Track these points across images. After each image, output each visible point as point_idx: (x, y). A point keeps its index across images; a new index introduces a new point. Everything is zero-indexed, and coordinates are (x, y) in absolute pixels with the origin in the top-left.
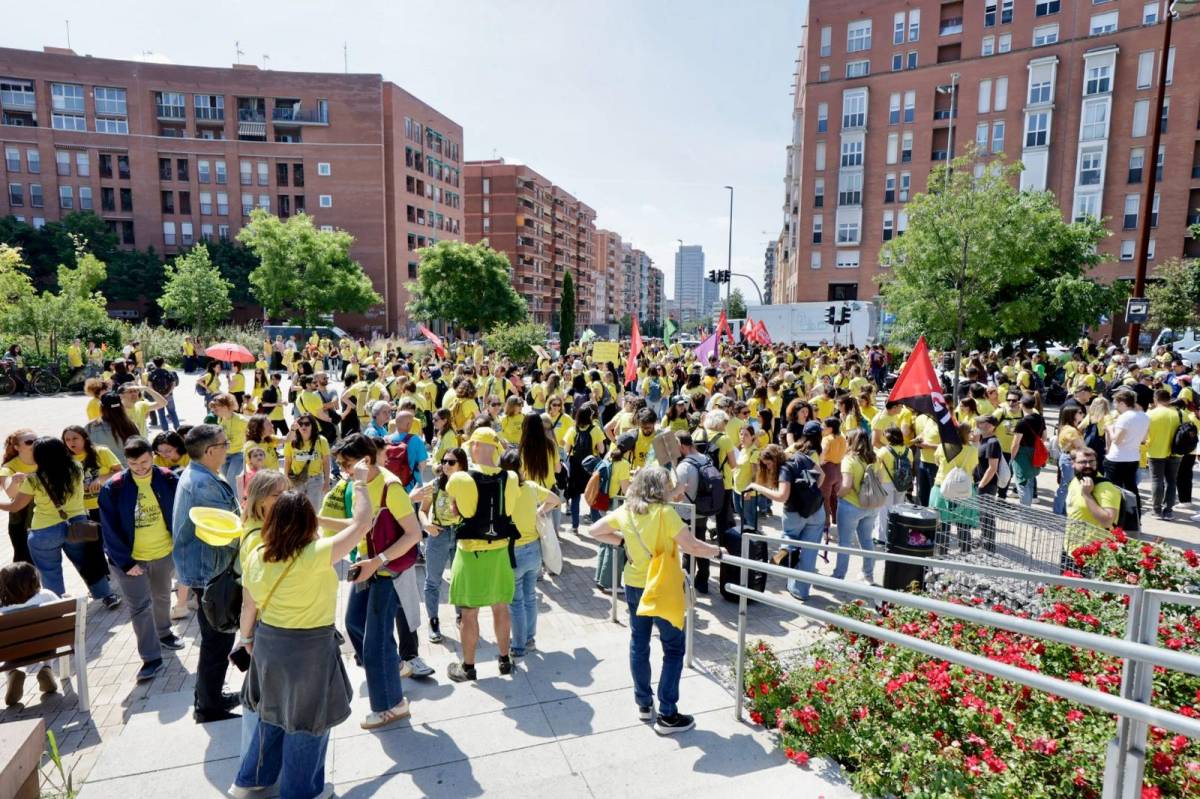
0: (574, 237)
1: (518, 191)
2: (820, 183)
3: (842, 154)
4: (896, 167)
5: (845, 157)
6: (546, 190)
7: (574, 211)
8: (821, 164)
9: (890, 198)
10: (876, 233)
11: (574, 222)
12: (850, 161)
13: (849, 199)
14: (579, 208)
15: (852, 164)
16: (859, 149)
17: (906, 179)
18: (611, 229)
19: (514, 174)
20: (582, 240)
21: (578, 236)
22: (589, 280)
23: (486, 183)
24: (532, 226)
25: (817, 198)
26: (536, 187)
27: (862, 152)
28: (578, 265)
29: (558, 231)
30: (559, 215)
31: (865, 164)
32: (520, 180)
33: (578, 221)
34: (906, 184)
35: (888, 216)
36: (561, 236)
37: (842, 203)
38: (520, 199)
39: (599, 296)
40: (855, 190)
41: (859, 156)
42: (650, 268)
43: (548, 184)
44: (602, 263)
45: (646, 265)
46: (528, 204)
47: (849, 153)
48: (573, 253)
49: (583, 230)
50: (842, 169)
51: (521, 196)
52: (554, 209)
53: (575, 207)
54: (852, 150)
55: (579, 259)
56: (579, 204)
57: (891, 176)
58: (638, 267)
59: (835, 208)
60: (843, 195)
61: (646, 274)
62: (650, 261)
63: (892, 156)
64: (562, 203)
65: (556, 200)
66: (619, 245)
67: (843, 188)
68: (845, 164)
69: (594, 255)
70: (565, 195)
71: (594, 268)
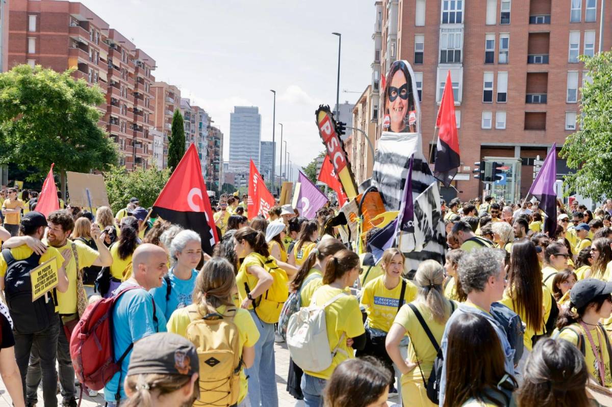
0: (132, 87)
1: (71, 30)
2: (420, 39)
3: (443, 11)
4: (495, 28)
5: (445, 14)
6: (102, 33)
7: (131, 58)
8: (420, 20)
9: (489, 58)
10: (477, 93)
11: (132, 71)
12: (451, 19)
13: (450, 57)
14: (137, 56)
15: (452, 22)
16: (459, 7)
17: (505, 40)
18: (170, 83)
19: (66, 11)
20: (140, 91)
21: (136, 86)
22: (147, 136)
23: (33, 20)
24: (86, 72)
25: (417, 54)
26: (92, 28)
27: (462, 10)
28: (136, 119)
29: (115, 79)
30: (116, 62)
31: (465, 23)
32: (74, 19)
33: (137, 70)
34: (505, 46)
35: (488, 77)
36: (117, 85)
37: (443, 61)
38: (74, 40)
39: (156, 155)
40: (455, 49)
41: (459, 14)
42: (209, 127)
43: (105, 26)
44: (160, 118)
45: (205, 124)
46: (81, 45)
47: (449, 11)
48: (130, 105)
49: (141, 81)
50: (443, 26)
51: (74, 37)
52: (111, 54)
53: (133, 54)
54: (453, 8)
55: (135, 111)
56: (137, 51)
57: (491, 37)
58: (197, 124)
59: (437, 66)
60: (443, 52)
61: (205, 133)
62: (209, 120)
63: (492, 18)
64: (119, 49)
65: (113, 45)
66: (178, 100)
67: (444, 45)
68: (445, 21)
69: (153, 109)
70: (124, 40)
71: (152, 123)
